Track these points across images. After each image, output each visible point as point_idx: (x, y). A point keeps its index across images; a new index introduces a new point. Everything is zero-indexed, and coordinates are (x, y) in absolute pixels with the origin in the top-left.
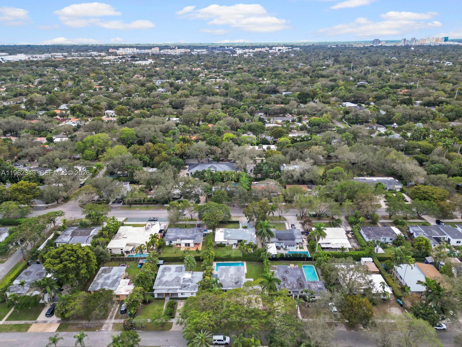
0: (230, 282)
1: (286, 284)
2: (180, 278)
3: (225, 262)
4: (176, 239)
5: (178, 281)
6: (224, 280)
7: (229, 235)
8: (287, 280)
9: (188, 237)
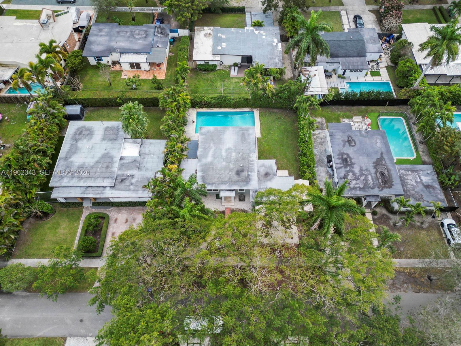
0: (226, 168)
1: (351, 174)
2: (112, 158)
3: (215, 110)
4: (110, 51)
5: (107, 167)
6: (212, 163)
7: (224, 45)
8: (352, 164)
9: (136, 47)
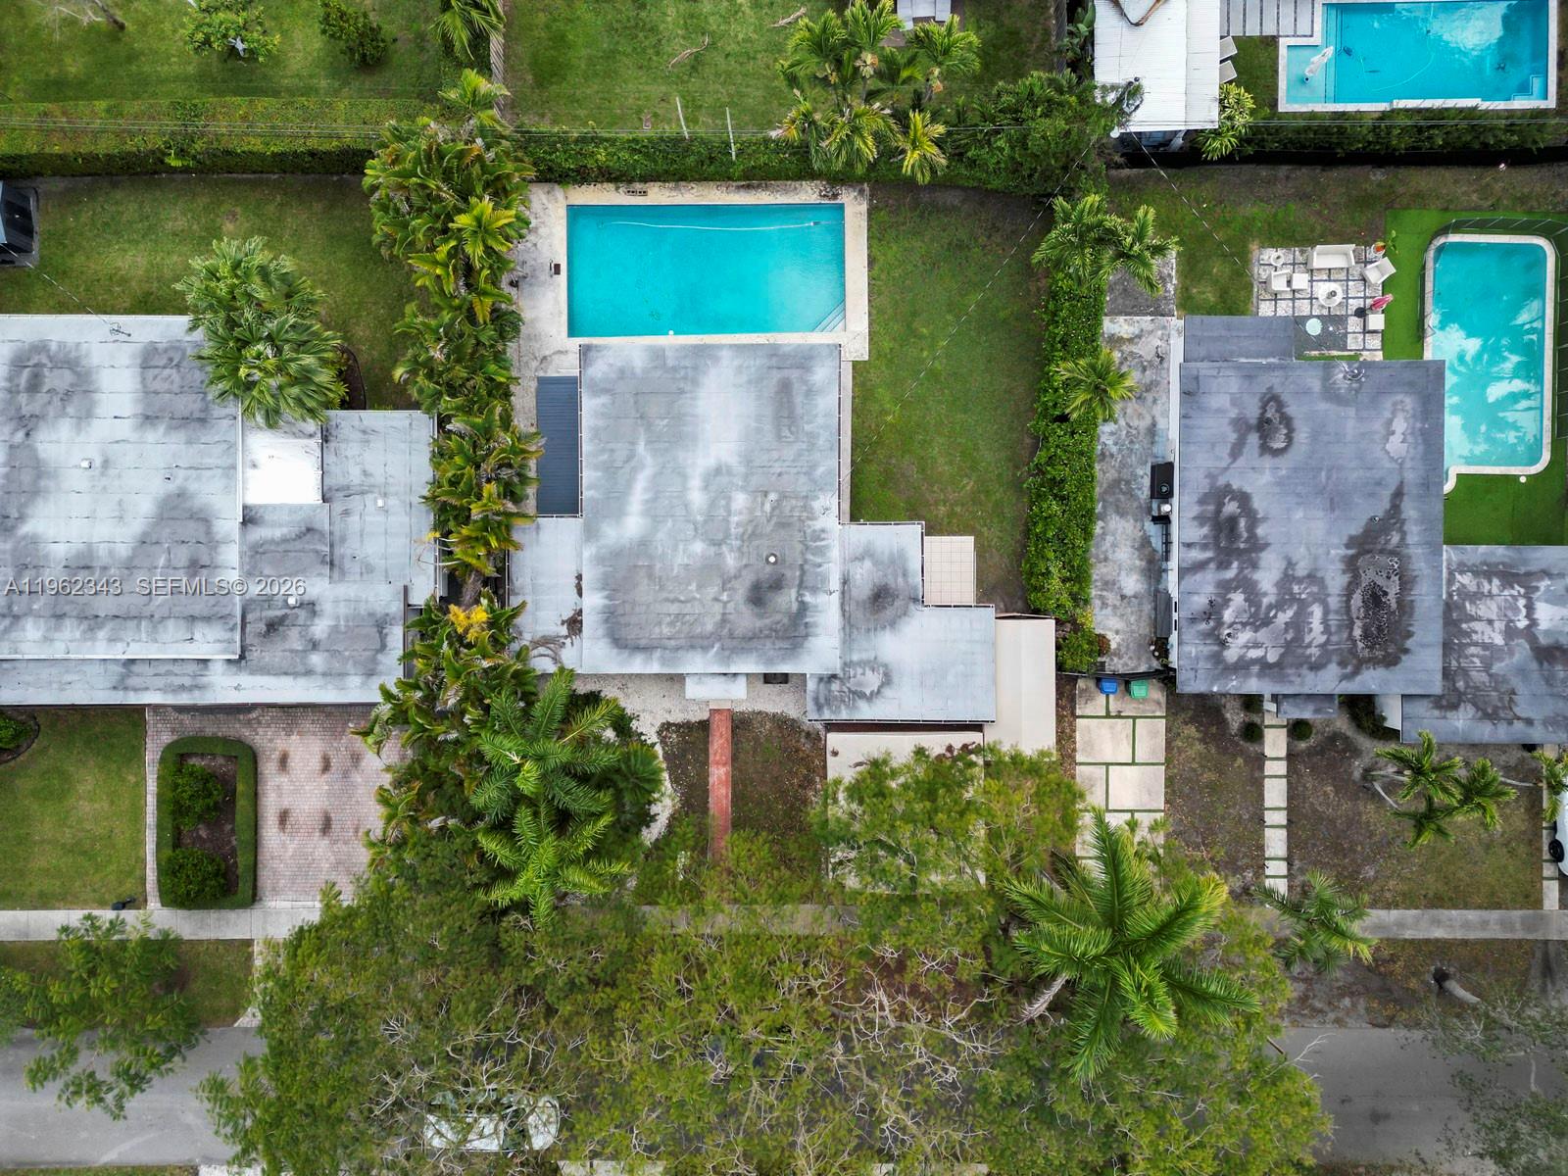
1: (1238, 599)
2: (203, 519)
3: (658, 195)
5: (195, 566)
6: (643, 544)
8: (1257, 546)
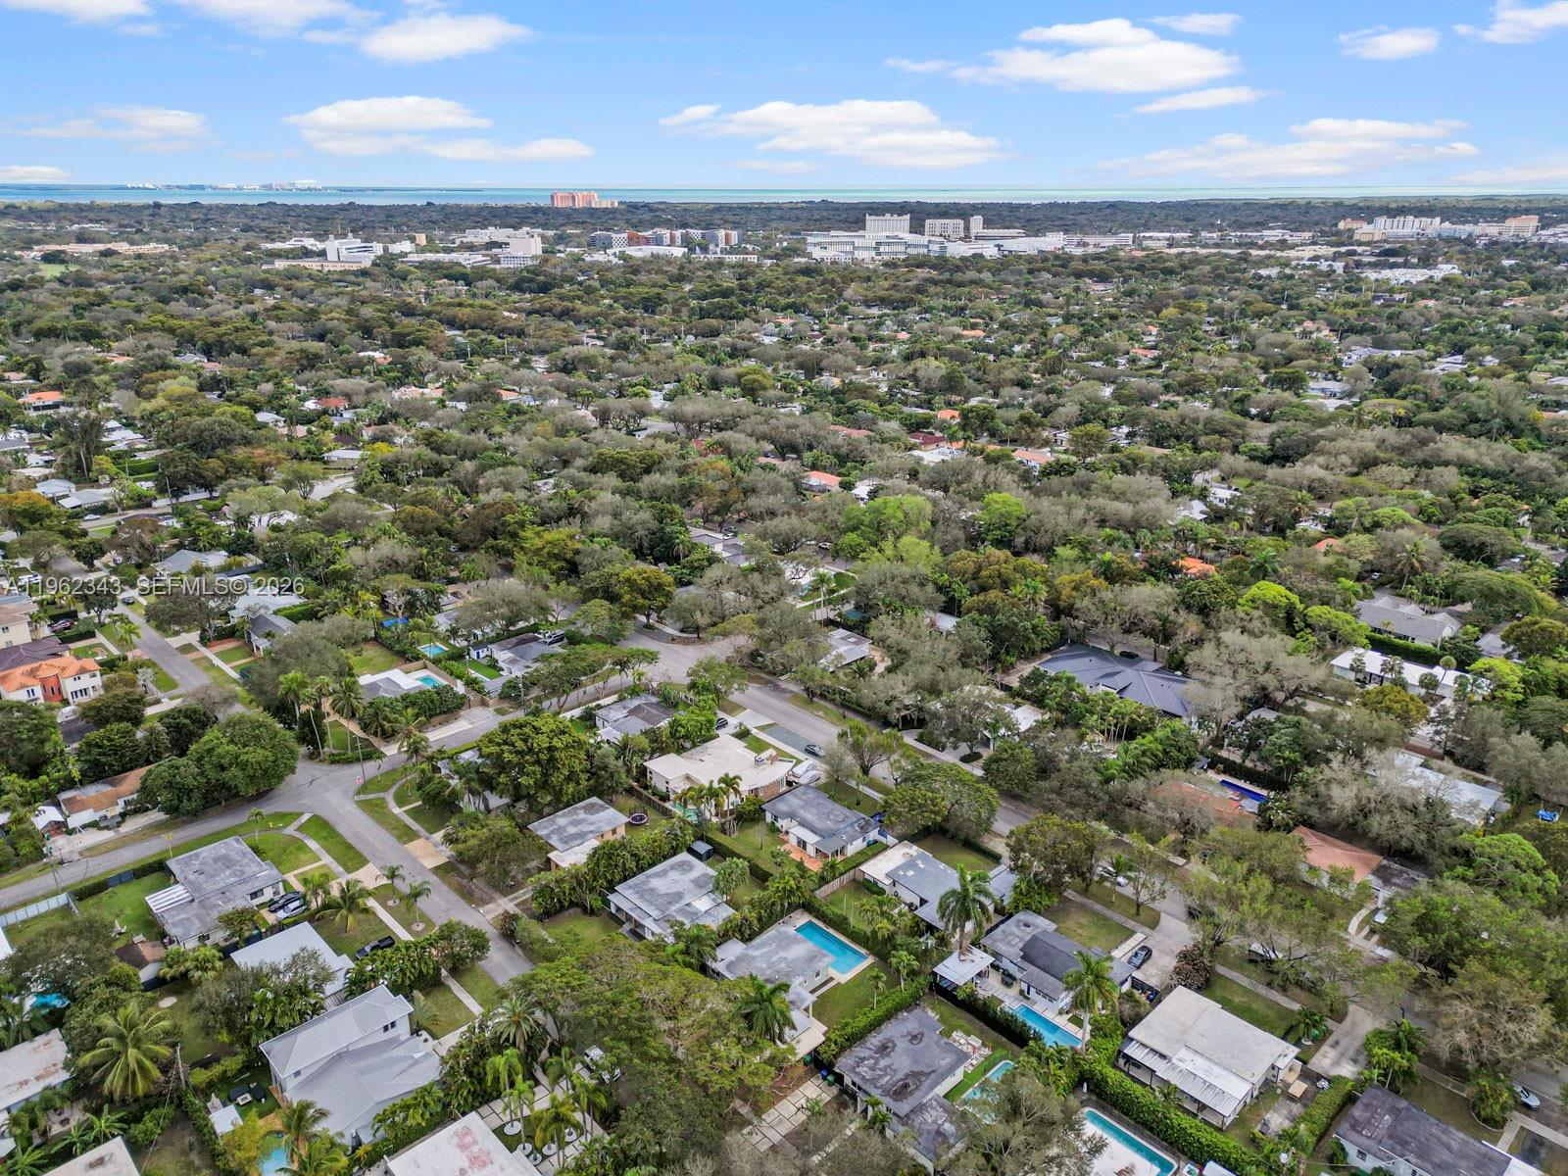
0: (760, 970)
1: (871, 1061)
4: (792, 816)
6: (753, 957)
7: (911, 873)
8: (888, 1055)
